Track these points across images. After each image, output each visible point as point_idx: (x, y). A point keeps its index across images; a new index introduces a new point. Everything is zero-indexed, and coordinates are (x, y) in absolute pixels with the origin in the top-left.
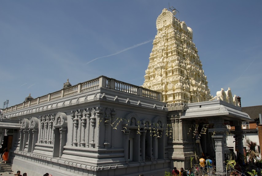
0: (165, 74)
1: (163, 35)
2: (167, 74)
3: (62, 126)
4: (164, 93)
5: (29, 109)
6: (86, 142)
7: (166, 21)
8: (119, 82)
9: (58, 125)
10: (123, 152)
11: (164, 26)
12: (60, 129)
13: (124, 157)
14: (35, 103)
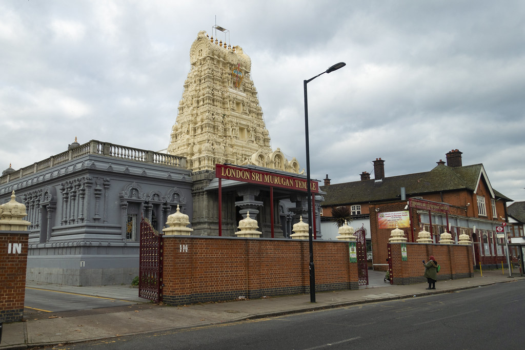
0: (193, 132)
1: (195, 74)
2: (195, 130)
3: (50, 202)
4: (188, 158)
5: (7, 186)
6: (75, 218)
7: (202, 50)
8: (118, 146)
9: (45, 201)
10: (120, 228)
11: (198, 59)
12: (47, 206)
13: (121, 234)
14: (17, 177)
